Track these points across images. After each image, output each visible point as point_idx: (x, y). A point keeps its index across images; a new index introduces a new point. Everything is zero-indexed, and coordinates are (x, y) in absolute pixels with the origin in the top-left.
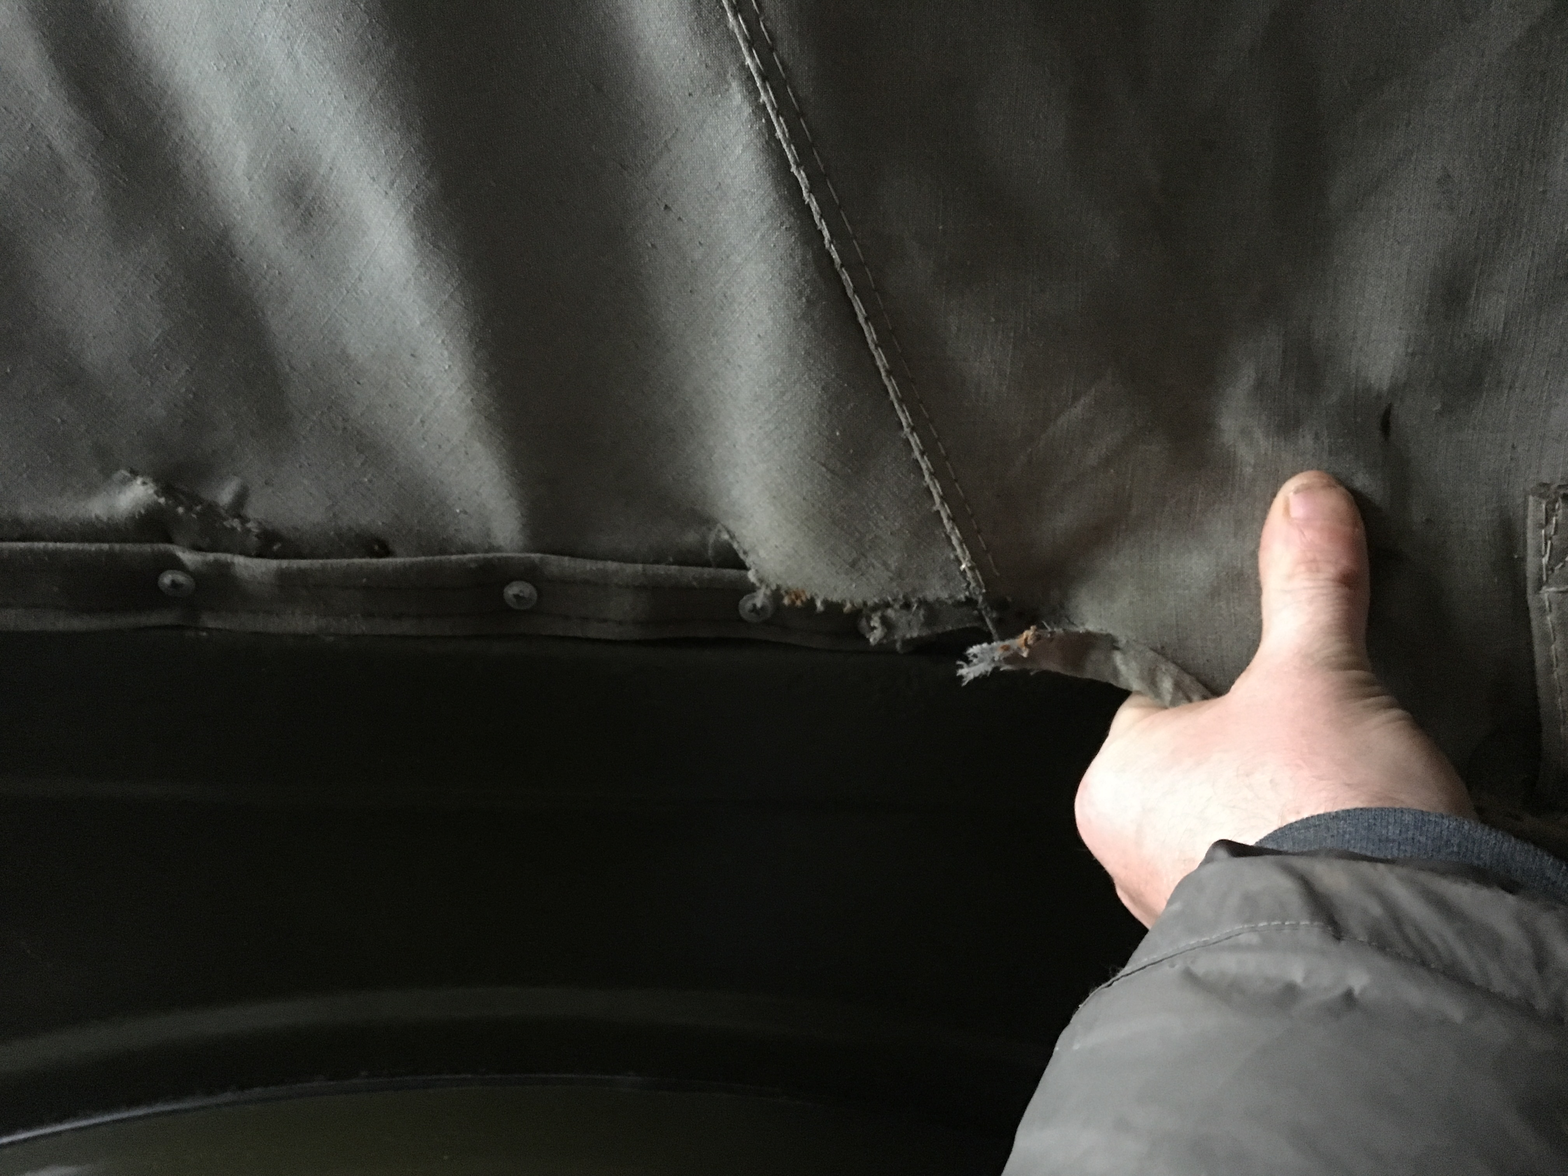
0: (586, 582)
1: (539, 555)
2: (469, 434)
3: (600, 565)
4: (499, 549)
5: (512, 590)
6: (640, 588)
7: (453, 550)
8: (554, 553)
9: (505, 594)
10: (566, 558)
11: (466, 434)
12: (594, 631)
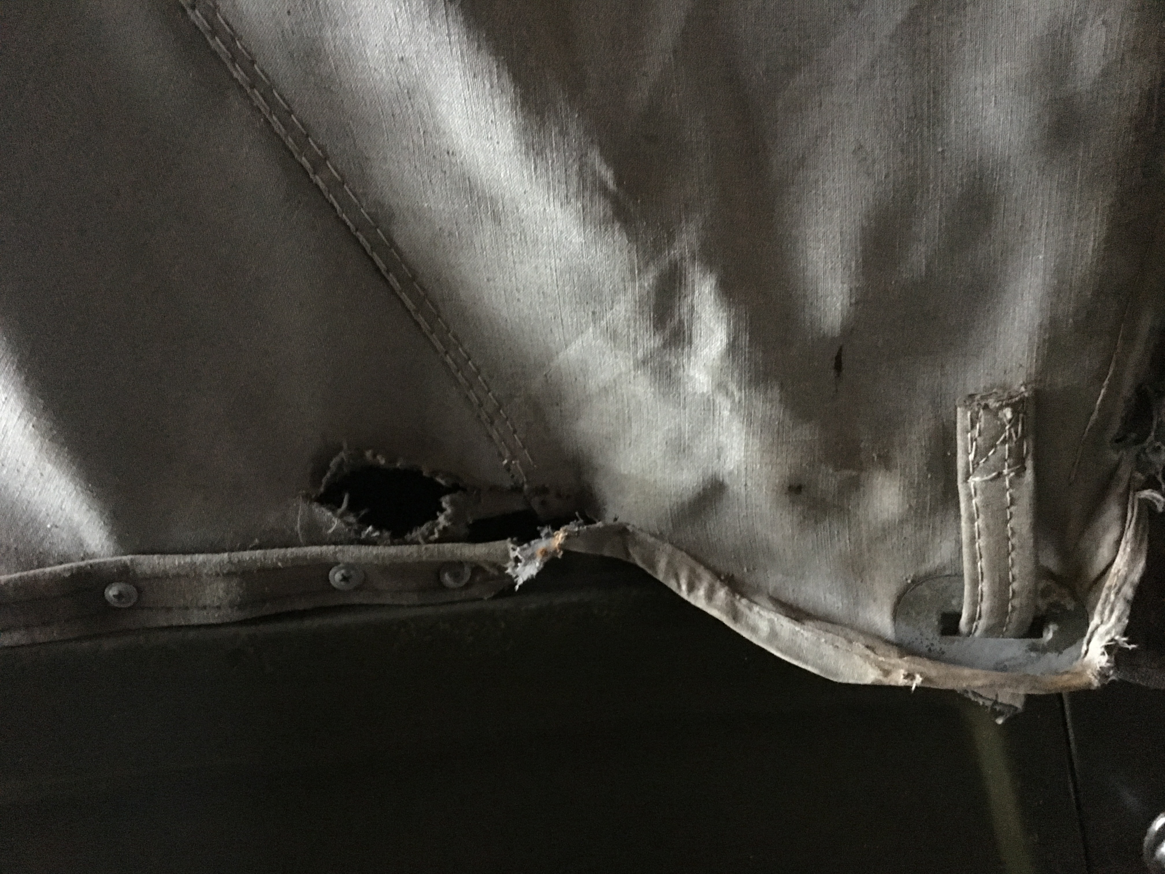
0: (178, 576)
1: (130, 557)
2: (39, 457)
3: (188, 558)
4: (93, 556)
5: (112, 592)
6: (230, 575)
7: (52, 562)
8: (144, 553)
9: (106, 596)
10: (156, 557)
11: (36, 457)
12: (197, 618)
